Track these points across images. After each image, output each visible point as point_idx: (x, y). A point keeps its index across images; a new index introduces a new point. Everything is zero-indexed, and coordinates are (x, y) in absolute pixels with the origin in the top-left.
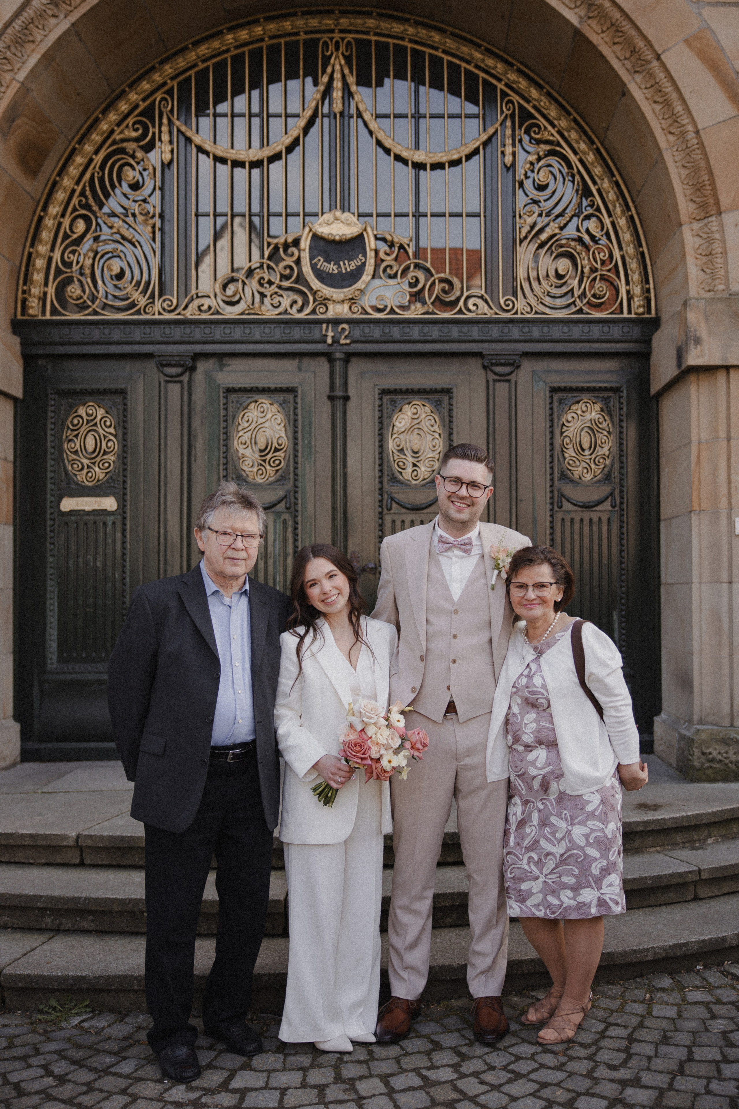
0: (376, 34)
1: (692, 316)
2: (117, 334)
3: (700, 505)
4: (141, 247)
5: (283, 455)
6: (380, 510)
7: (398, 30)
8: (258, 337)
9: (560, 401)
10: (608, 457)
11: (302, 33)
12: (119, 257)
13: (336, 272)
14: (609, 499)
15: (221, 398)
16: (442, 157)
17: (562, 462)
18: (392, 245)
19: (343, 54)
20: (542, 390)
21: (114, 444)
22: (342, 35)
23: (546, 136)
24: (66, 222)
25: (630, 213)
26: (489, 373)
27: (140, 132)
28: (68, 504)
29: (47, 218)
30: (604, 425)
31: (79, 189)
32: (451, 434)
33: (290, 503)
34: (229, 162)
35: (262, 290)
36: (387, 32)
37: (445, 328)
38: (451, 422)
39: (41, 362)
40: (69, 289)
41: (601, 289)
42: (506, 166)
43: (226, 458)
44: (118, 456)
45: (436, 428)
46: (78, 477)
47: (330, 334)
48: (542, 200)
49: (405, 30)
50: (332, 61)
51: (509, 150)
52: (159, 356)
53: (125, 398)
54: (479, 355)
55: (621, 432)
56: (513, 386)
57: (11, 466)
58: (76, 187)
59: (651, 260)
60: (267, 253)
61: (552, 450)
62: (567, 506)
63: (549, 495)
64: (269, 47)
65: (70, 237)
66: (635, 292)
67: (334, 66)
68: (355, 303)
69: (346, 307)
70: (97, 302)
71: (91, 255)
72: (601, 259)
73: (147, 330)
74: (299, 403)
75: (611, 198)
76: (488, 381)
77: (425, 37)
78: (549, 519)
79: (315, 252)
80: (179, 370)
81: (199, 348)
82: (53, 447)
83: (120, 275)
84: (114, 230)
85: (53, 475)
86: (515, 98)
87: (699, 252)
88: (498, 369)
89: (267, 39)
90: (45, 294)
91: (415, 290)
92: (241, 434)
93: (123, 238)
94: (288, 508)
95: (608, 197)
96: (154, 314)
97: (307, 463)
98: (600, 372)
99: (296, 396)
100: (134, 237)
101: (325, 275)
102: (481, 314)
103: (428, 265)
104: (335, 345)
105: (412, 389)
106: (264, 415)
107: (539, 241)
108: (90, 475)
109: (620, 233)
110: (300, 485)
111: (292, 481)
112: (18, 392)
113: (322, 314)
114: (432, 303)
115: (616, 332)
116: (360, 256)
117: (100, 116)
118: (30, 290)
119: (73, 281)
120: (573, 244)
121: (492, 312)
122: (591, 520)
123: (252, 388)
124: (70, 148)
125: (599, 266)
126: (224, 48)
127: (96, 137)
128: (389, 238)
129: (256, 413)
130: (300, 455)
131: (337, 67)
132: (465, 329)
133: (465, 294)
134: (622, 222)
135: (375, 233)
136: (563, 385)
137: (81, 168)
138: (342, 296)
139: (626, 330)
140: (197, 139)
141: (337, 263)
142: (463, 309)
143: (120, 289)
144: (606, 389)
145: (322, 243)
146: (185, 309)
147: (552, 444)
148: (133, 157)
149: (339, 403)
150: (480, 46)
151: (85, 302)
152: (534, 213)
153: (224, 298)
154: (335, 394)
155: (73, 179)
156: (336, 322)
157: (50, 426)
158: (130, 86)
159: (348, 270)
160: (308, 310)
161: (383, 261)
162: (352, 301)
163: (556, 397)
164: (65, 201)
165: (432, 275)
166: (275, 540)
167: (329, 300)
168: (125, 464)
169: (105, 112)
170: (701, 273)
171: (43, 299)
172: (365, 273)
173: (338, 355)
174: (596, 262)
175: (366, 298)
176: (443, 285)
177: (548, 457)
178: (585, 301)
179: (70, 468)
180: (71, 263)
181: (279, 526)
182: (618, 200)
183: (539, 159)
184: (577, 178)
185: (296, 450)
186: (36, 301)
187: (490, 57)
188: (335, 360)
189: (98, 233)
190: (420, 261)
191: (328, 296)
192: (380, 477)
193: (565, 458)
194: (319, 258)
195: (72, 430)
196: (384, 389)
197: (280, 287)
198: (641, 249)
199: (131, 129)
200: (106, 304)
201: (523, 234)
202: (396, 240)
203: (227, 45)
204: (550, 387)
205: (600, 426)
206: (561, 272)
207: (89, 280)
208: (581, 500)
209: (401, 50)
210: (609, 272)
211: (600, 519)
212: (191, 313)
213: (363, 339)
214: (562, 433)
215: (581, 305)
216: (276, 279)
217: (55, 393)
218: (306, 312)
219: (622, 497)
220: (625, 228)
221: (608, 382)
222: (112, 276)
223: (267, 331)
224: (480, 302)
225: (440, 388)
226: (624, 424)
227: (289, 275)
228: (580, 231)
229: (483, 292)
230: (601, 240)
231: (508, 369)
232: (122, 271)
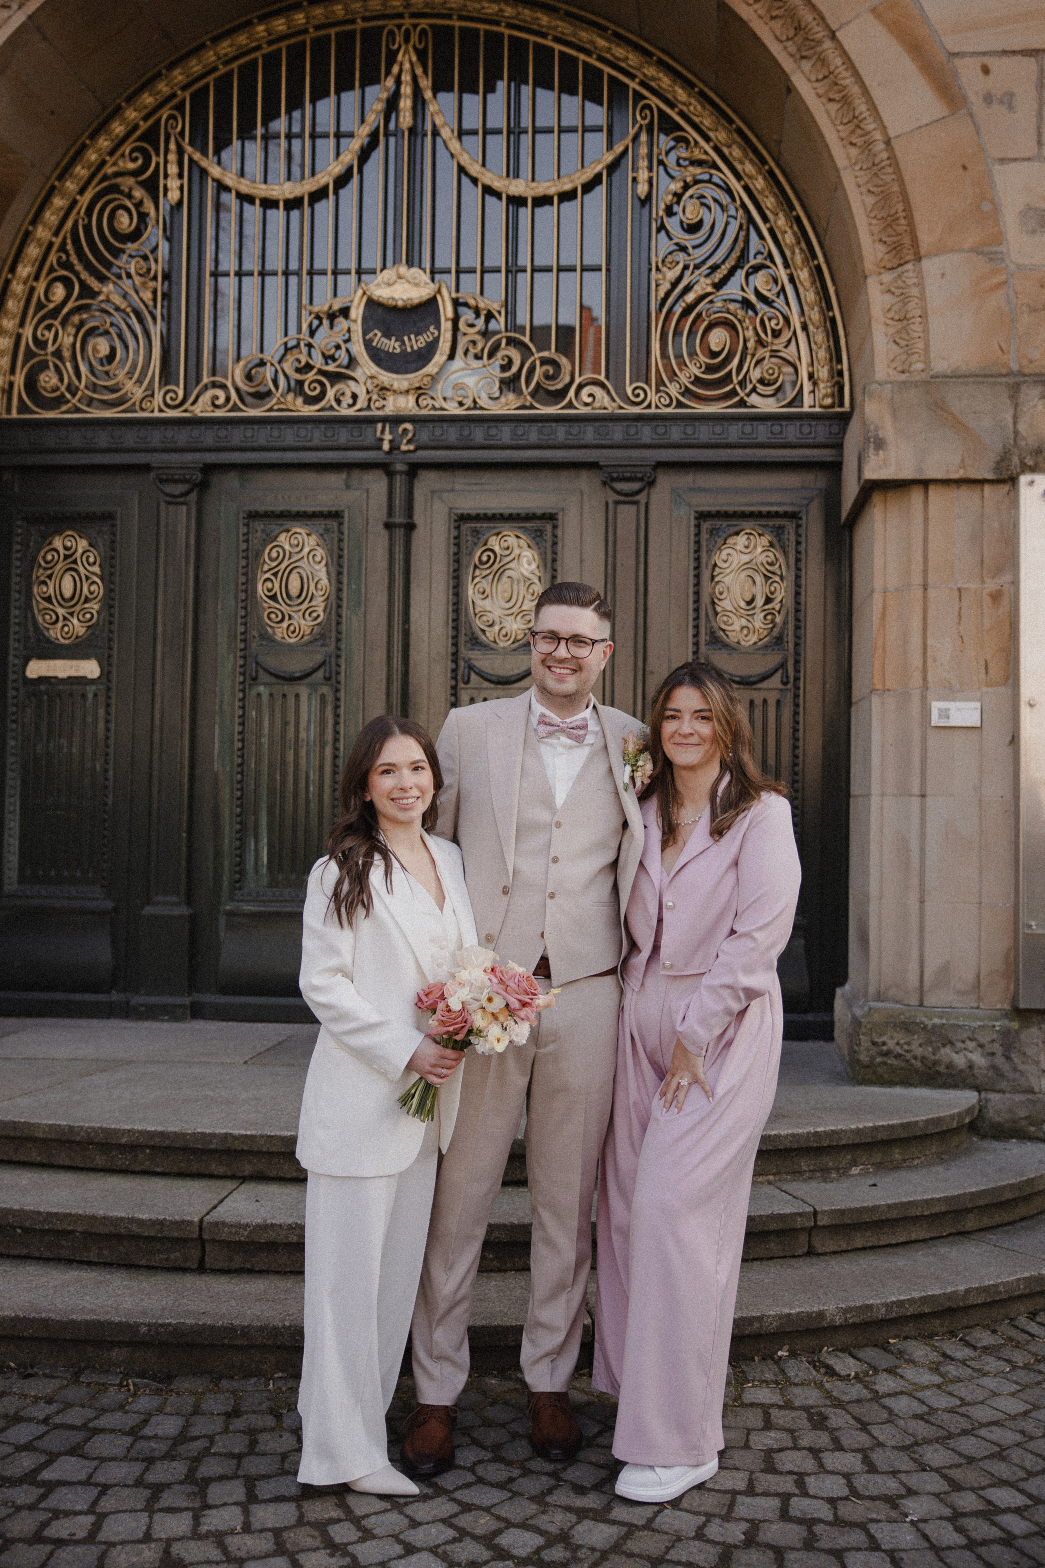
0: (461, 18)
1: (872, 408)
2: (103, 439)
3: (884, 684)
4: (138, 317)
5: (323, 605)
6: (453, 683)
7: (490, 11)
8: (289, 441)
9: (713, 532)
10: (779, 612)
11: (359, 21)
12: (107, 333)
13: (398, 351)
14: (780, 672)
15: (241, 525)
16: (548, 187)
17: (712, 618)
18: (477, 312)
19: (414, 47)
20: (685, 516)
21: (98, 589)
22: (416, 21)
23: (698, 155)
24: (41, 287)
25: (816, 262)
26: (610, 492)
27: (140, 162)
28: (36, 669)
29: (15, 283)
30: (776, 567)
31: (57, 241)
33: (330, 672)
34: (258, 202)
36: (476, 15)
37: (548, 427)
38: (554, 560)
39: (6, 476)
40: (42, 377)
41: (771, 371)
42: (639, 198)
43: (246, 608)
44: (103, 604)
45: (534, 568)
46: (51, 632)
47: (388, 437)
48: (689, 245)
49: (501, 10)
50: (400, 57)
51: (643, 175)
52: (160, 468)
53: (113, 526)
54: (593, 466)
55: (798, 577)
56: (643, 509)
58: (54, 239)
59: (845, 329)
60: (305, 326)
61: (697, 601)
64: (316, 41)
65: (44, 306)
66: (821, 375)
67: (401, 64)
68: (424, 394)
69: (411, 399)
70: (79, 394)
71: (71, 330)
72: (773, 331)
73: (144, 433)
74: (346, 532)
75: (788, 241)
76: (607, 504)
77: (529, 19)
79: (371, 323)
80: (184, 487)
81: (212, 458)
82: (19, 592)
83: (111, 357)
84: (102, 297)
85: (17, 628)
86: (654, 101)
87: (891, 315)
88: (619, 486)
89: (311, 30)
90: (11, 384)
91: (507, 375)
92: (267, 575)
93: (117, 309)
94: (327, 679)
95: (784, 240)
96: (153, 411)
97: (354, 616)
98: (773, 490)
99: (341, 524)
100: (129, 306)
101: (383, 355)
102: (600, 408)
103: (526, 340)
104: (396, 452)
105: (501, 515)
106: (299, 549)
107: (684, 305)
108: (66, 629)
109: (801, 290)
110: (343, 647)
111: (333, 639)
113: (378, 409)
114: (533, 395)
115: (792, 433)
116: (432, 329)
117: (88, 142)
119: (48, 367)
120: (732, 307)
121: (614, 405)
122: (752, 702)
123: (282, 512)
124: (47, 188)
125: (770, 339)
126: (254, 44)
127: (81, 171)
128: (472, 302)
129: (288, 547)
130: (345, 605)
131: (407, 66)
132: (575, 429)
133: (578, 380)
134: (804, 275)
135: (454, 295)
136: (713, 509)
137: (62, 213)
138: (405, 385)
139: (806, 430)
140: (215, 171)
141: (400, 339)
142: (574, 401)
143: (109, 376)
144: (777, 515)
145: (380, 311)
146: (193, 403)
147: (697, 593)
148: (130, 196)
149: (399, 533)
150: (604, 29)
151: (63, 395)
152: (678, 263)
153: (247, 389)
154: (391, 520)
155: (50, 229)
156: (396, 420)
157: (15, 563)
158: (129, 100)
159: (415, 348)
160: (361, 403)
161: (463, 335)
162: (420, 392)
163: (706, 526)
164: (40, 258)
165: (533, 354)
166: (309, 721)
167: (388, 390)
168: (111, 615)
169: (93, 136)
170: (893, 347)
171: (8, 391)
172: (439, 352)
173: (399, 467)
174: (766, 334)
175: (439, 387)
176: (545, 368)
177: (691, 612)
178: (749, 387)
179: (40, 619)
180: (46, 342)
181: (316, 703)
182: (798, 243)
183: (686, 187)
184: (741, 212)
185: (339, 598)
186: (0, 394)
187: (618, 45)
188: (395, 473)
189: (83, 302)
190: (517, 335)
191: (386, 385)
192: (455, 637)
193: (716, 614)
194: (376, 331)
195: (45, 569)
196: (462, 514)
197: (324, 374)
198: (831, 314)
199: (127, 159)
200: (91, 398)
201: (662, 294)
202: (482, 305)
203: (257, 40)
204: (696, 512)
205: (769, 568)
206: (715, 348)
207: (68, 364)
208: (740, 674)
209: (495, 39)
210: (786, 347)
211: (765, 701)
212: (201, 409)
213: (432, 444)
214: (713, 577)
215: (742, 394)
216: (318, 361)
217: (23, 519)
218: (357, 407)
219: (797, 671)
220: (807, 284)
221: (779, 504)
222: (101, 360)
223: (303, 433)
224: (598, 391)
225: (539, 512)
226: (802, 565)
227: (337, 356)
228: (743, 290)
229: (602, 377)
230: (773, 301)
231: (636, 486)
232: (113, 350)
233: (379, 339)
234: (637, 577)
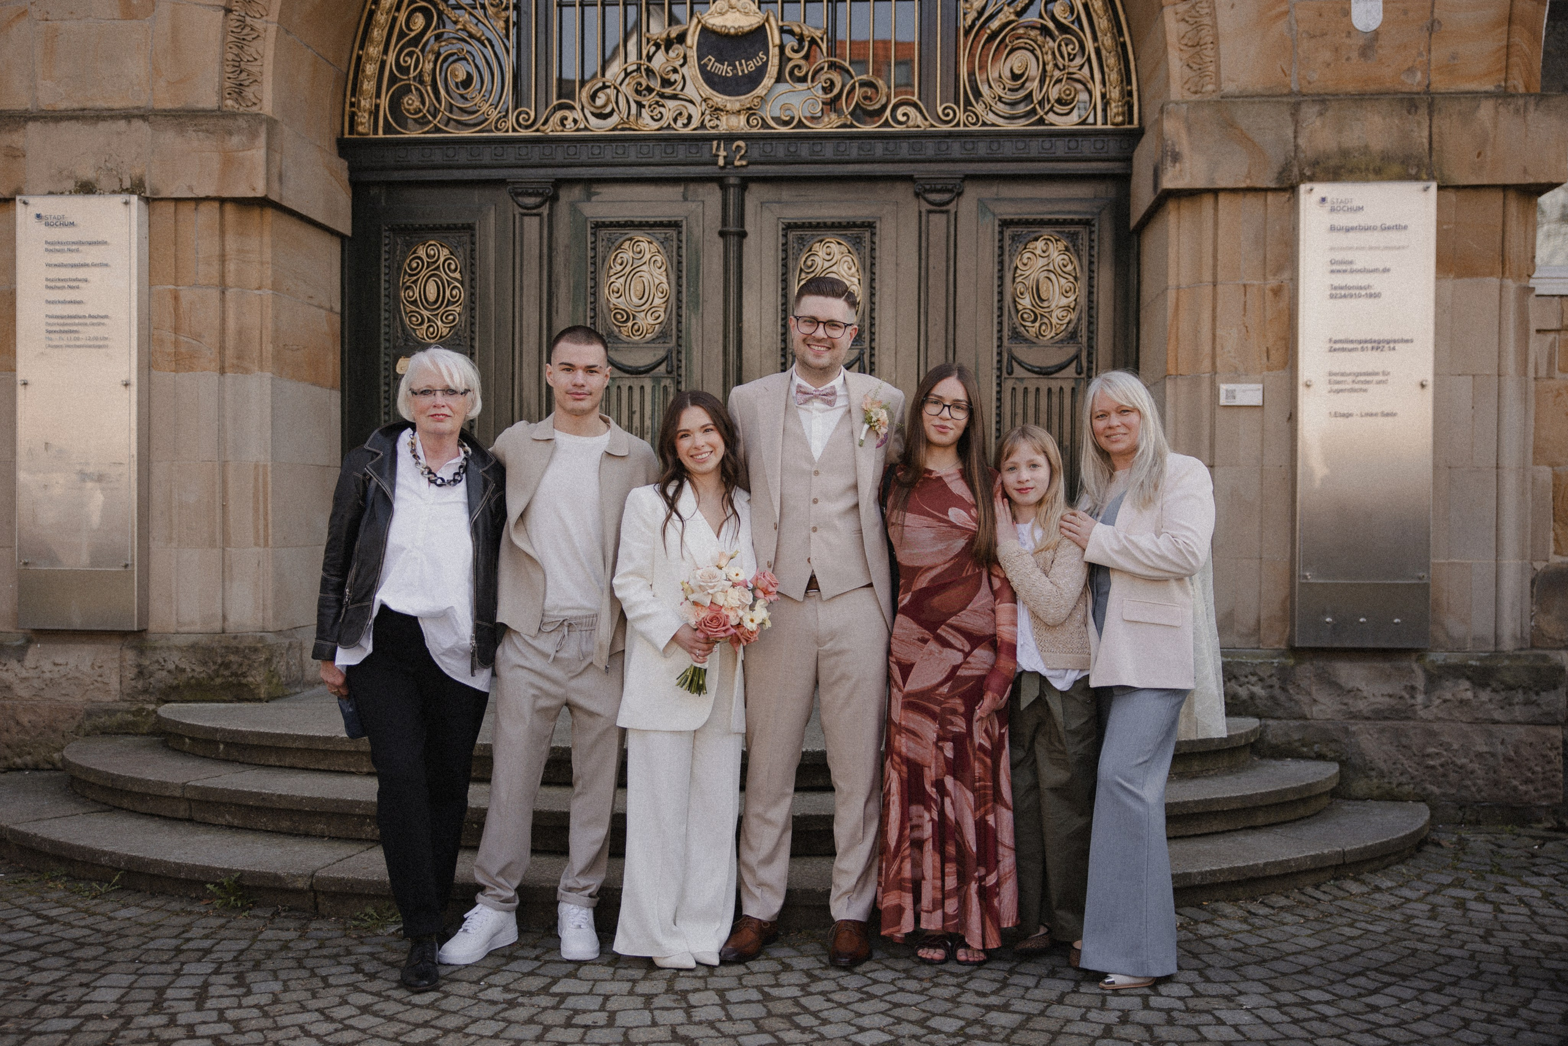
1: (1170, 126)
2: (463, 157)
3: (1177, 370)
4: (492, 46)
5: (664, 305)
8: (633, 157)
9: (1014, 238)
10: (1074, 309)
12: (465, 59)
13: (730, 75)
14: (1074, 364)
15: (589, 235)
17: (1014, 316)
18: (801, 39)
20: (990, 224)
21: (460, 292)
24: (402, 17)
26: (923, 202)
29: (379, 13)
30: (1070, 268)
32: (872, 280)
33: (672, 367)
35: (639, 98)
37: (867, 143)
38: (873, 265)
39: (374, 191)
40: (406, 100)
41: (1067, 92)
43: (594, 309)
44: (465, 307)
45: (854, 270)
46: (418, 332)
52: (514, 183)
53: (473, 235)
54: (908, 179)
55: (1091, 278)
56: (952, 218)
57: (337, 319)
59: (1134, 53)
60: (645, 53)
61: (1000, 301)
62: (1019, 371)
63: (995, 358)
65: (405, 35)
66: (1113, 95)
68: (754, 114)
69: (743, 119)
70: (440, 115)
71: (432, 57)
72: (1069, 54)
73: (499, 151)
74: (684, 241)
76: (920, 212)
78: (995, 388)
79: (705, 50)
80: (538, 200)
81: (562, 173)
82: (388, 297)
83: (467, 83)
84: (459, 26)
85: (387, 329)
87: (1185, 41)
88: (933, 197)
90: (377, 106)
91: (829, 96)
92: (612, 279)
93: (471, 36)
94: (668, 372)
96: (507, 131)
97: (693, 316)
98: (1068, 200)
99: (680, 233)
100: (483, 34)
101: (716, 79)
102: (913, 126)
103: (847, 64)
104: (729, 167)
105: (825, 223)
106: (640, 255)
107: (988, 31)
108: (431, 329)
109: (1094, 18)
110: (683, 344)
111: (674, 337)
112: (346, 229)
113: (713, 128)
114: (852, 114)
115: (1087, 147)
116: (760, 54)
118: (359, 101)
119: (410, 91)
120: (1033, 33)
121: (927, 123)
122: (1050, 390)
123: (626, 222)
125: (1066, 62)
128: (797, 30)
129: (631, 254)
132: (891, 145)
133: (893, 101)
134: (1098, 4)
135: (780, 23)
136: (1016, 217)
138: (737, 106)
139: (1099, 145)
141: (732, 64)
142: (890, 119)
143: (466, 99)
144: (1072, 222)
145: (714, 38)
146: (544, 123)
147: (1001, 293)
149: (733, 241)
151: (424, 116)
153: (593, 109)
154: (725, 229)
156: (729, 138)
157: (383, 270)
159: (746, 72)
160: (695, 123)
161: (790, 59)
162: (750, 111)
163: (1008, 233)
165: (852, 77)
166: (653, 410)
167: (721, 110)
168: (473, 317)
170: (1187, 70)
171: (375, 112)
172: (767, 75)
173: (732, 181)
174: (1063, 58)
175: (768, 107)
176: (863, 89)
177: (995, 310)
178: (1047, 107)
179: (407, 321)
180: (410, 66)
181: (659, 394)
185: (679, 300)
186: (366, 115)
188: (728, 186)
189: (442, 30)
190: (836, 60)
191: (720, 105)
193: (1017, 311)
194: (710, 57)
195: (411, 275)
196: (789, 224)
197: (662, 96)
198: (1121, 39)
200: (449, 119)
201: (969, 22)
202: (806, 33)
204: (1000, 220)
205: (1064, 269)
206: (1017, 71)
207: (429, 88)
208: (1038, 364)
210: (1080, 70)
211: (1061, 389)
212: (551, 129)
213: (762, 159)
214: (1014, 278)
215: (1041, 112)
216: (656, 84)
217: (390, 230)
218: (693, 126)
219: (1090, 362)
220: (1101, 12)
221: (1075, 213)
222: (457, 83)
223: (645, 150)
224: (911, 111)
225: (859, 221)
226: (1095, 267)
227: (672, 80)
228: (1041, 17)
229: (915, 98)
230: (1069, 28)
231: (946, 197)
232: (469, 77)
233: (711, 62)
234: (947, 280)
